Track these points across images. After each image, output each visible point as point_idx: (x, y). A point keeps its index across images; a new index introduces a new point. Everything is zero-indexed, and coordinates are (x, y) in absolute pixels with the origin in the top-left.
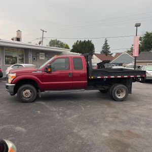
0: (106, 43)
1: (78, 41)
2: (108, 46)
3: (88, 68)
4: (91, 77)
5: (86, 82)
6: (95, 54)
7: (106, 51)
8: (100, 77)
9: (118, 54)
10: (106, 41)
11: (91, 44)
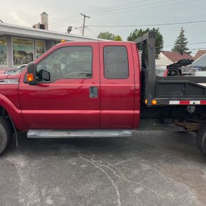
0: (182, 35)
1: (136, 30)
2: (185, 39)
3: (143, 76)
4: (150, 101)
5: (137, 112)
6: (163, 52)
7: (181, 47)
8: (177, 103)
9: (200, 53)
10: (183, 31)
11: (158, 34)
